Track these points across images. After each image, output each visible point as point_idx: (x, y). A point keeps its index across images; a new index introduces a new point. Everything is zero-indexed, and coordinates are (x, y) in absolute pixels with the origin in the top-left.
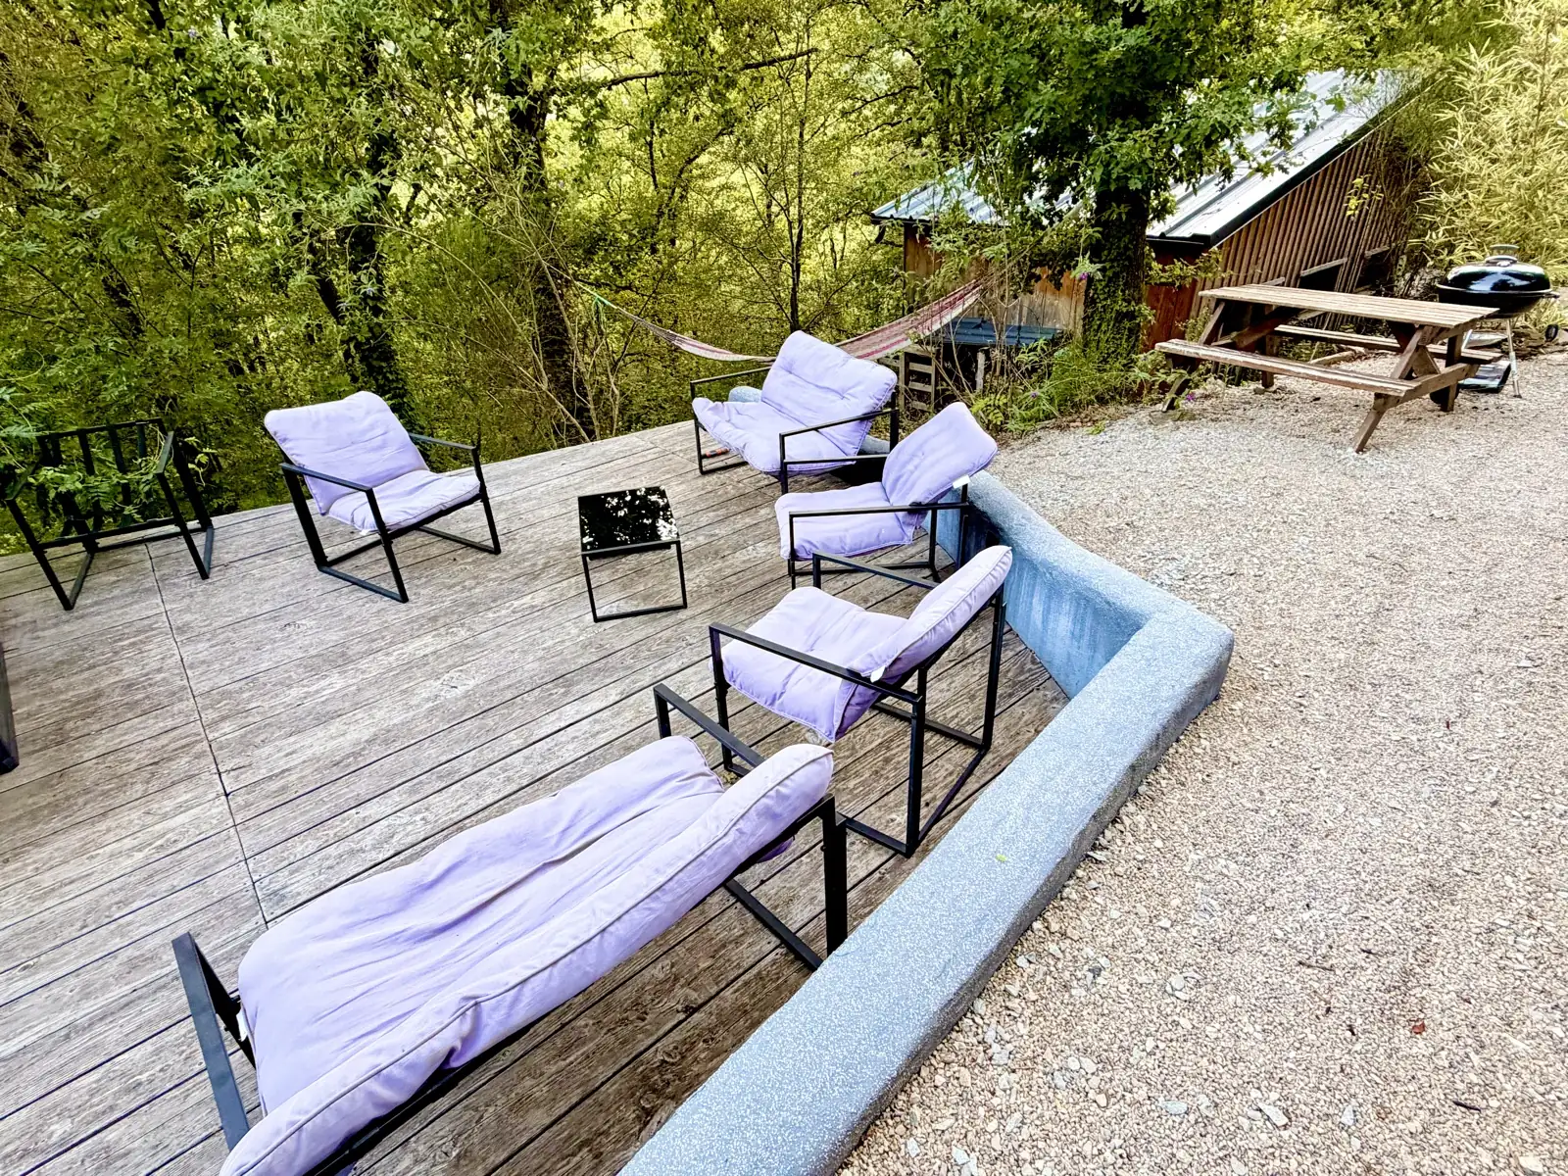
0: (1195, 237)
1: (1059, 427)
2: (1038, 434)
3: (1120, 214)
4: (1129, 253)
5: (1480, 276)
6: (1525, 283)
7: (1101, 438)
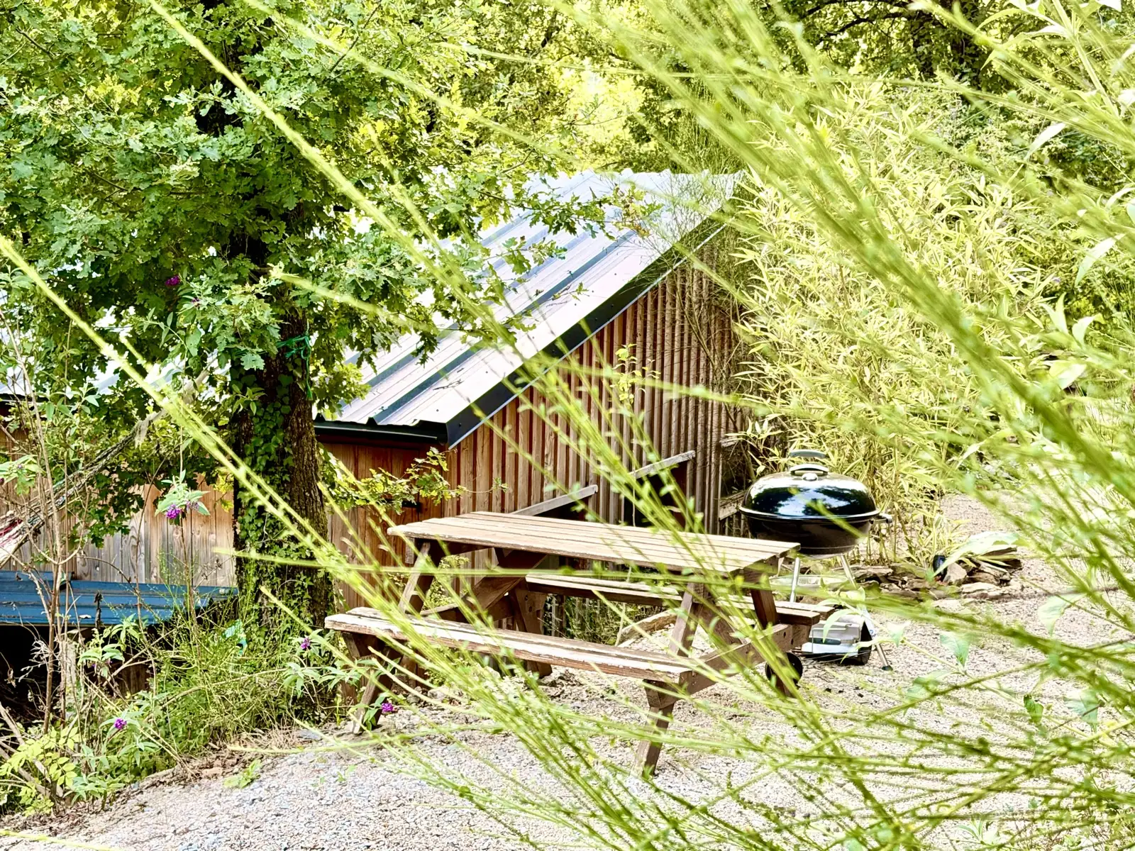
0: (424, 426)
1: (183, 781)
2: (141, 798)
3: (247, 404)
4: (289, 461)
5: (784, 494)
6: (843, 503)
7: (257, 791)
